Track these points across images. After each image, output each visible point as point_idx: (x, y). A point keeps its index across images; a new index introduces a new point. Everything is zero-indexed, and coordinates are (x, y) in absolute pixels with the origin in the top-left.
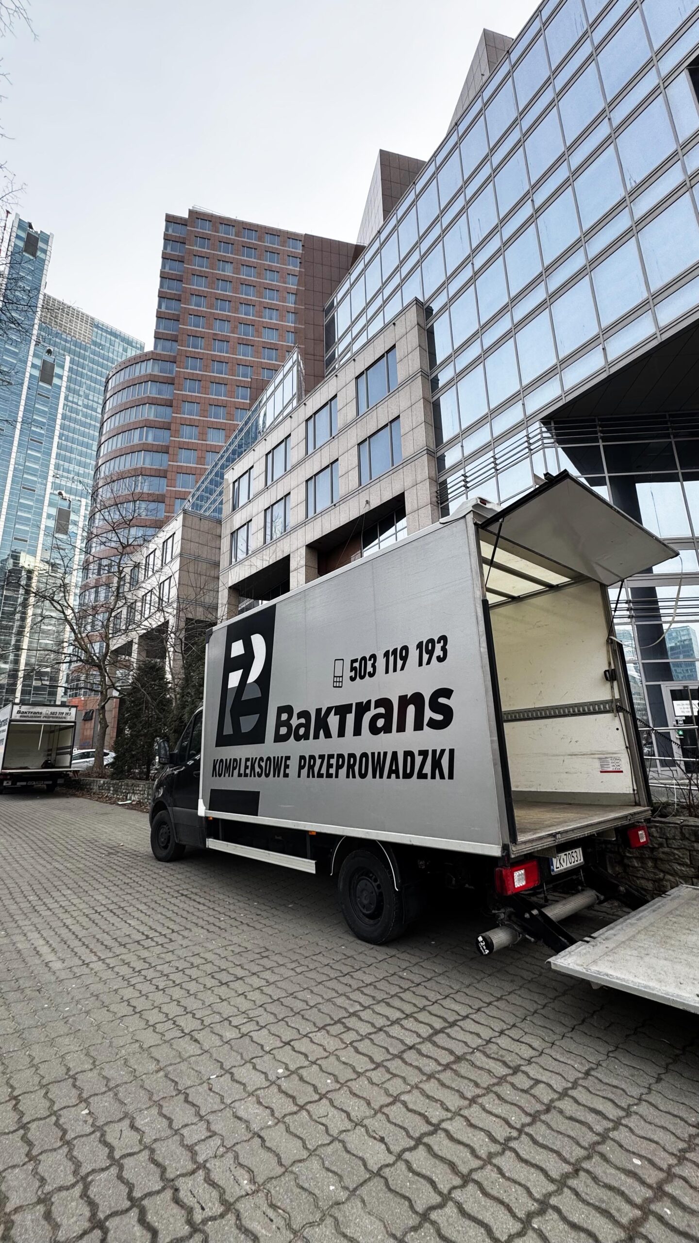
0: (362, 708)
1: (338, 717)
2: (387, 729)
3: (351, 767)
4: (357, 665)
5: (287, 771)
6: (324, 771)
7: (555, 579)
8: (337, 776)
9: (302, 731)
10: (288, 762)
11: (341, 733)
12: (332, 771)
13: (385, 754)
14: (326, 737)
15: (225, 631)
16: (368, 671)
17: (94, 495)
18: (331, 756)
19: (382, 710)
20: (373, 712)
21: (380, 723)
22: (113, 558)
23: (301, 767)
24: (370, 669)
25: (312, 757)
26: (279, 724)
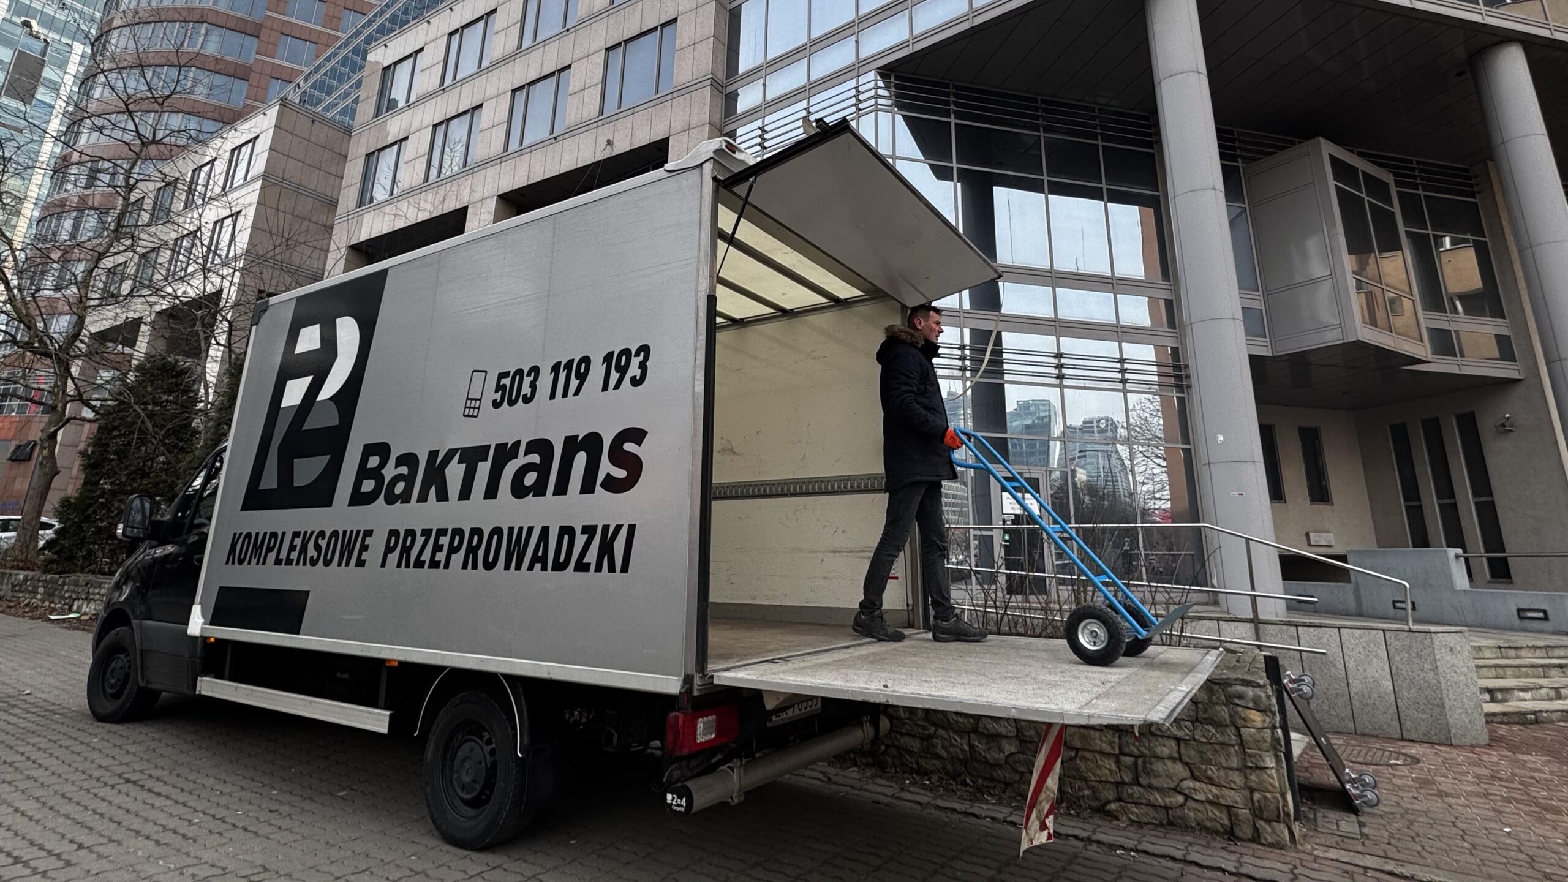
0: (506, 453)
1: (464, 465)
2: (539, 489)
3: (472, 550)
4: (506, 381)
5: (364, 556)
6: (426, 557)
7: (844, 290)
8: (446, 566)
9: (400, 488)
10: (368, 541)
11: (465, 493)
12: (441, 557)
13: (530, 530)
14: (438, 500)
15: (292, 306)
16: (523, 393)
17: (99, 43)
18: (442, 532)
19: (535, 458)
20: (521, 460)
21: (530, 479)
22: (119, 162)
23: (389, 550)
24: (526, 390)
25: (411, 533)
26: (363, 472)
